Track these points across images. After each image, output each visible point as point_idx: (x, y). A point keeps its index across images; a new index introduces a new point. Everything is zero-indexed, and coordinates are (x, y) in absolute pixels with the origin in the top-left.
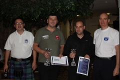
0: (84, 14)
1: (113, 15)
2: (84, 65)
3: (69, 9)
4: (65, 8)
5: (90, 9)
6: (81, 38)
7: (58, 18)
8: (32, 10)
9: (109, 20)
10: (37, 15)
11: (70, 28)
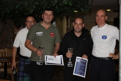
0: (83, 10)
1: (114, 11)
2: (82, 66)
3: (66, 4)
4: (62, 2)
5: (89, 4)
6: (78, 36)
7: (54, 14)
8: (26, 4)
9: (106, 18)
10: (31, 10)
11: (68, 25)
